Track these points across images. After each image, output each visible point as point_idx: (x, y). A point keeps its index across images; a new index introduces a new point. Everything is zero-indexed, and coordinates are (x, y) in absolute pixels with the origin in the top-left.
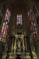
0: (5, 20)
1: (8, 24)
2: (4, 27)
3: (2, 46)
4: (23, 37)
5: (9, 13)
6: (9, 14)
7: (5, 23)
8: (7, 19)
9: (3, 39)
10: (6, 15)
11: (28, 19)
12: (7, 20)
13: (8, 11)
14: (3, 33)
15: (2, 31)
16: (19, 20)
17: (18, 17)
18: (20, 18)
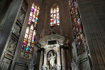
0: (29, 23)
1: (35, 29)
2: (29, 35)
3: (24, 65)
4: (58, 48)
5: (35, 10)
6: (36, 12)
7: (30, 28)
8: (33, 21)
9: (27, 54)
10: (31, 14)
11: (70, 13)
12: (32, 23)
13: (34, 7)
14: (26, 45)
15: (24, 42)
16: (54, 18)
17: (52, 12)
18: (56, 13)
